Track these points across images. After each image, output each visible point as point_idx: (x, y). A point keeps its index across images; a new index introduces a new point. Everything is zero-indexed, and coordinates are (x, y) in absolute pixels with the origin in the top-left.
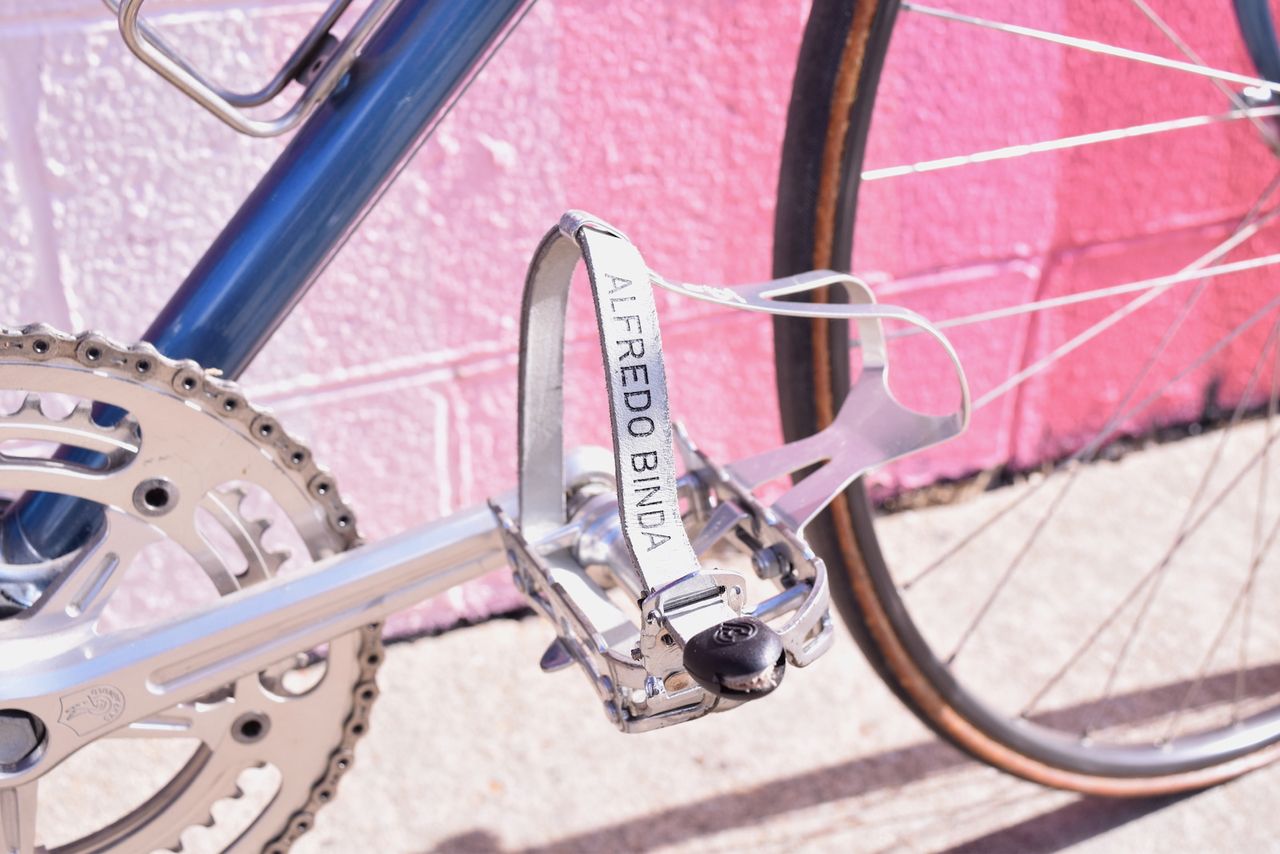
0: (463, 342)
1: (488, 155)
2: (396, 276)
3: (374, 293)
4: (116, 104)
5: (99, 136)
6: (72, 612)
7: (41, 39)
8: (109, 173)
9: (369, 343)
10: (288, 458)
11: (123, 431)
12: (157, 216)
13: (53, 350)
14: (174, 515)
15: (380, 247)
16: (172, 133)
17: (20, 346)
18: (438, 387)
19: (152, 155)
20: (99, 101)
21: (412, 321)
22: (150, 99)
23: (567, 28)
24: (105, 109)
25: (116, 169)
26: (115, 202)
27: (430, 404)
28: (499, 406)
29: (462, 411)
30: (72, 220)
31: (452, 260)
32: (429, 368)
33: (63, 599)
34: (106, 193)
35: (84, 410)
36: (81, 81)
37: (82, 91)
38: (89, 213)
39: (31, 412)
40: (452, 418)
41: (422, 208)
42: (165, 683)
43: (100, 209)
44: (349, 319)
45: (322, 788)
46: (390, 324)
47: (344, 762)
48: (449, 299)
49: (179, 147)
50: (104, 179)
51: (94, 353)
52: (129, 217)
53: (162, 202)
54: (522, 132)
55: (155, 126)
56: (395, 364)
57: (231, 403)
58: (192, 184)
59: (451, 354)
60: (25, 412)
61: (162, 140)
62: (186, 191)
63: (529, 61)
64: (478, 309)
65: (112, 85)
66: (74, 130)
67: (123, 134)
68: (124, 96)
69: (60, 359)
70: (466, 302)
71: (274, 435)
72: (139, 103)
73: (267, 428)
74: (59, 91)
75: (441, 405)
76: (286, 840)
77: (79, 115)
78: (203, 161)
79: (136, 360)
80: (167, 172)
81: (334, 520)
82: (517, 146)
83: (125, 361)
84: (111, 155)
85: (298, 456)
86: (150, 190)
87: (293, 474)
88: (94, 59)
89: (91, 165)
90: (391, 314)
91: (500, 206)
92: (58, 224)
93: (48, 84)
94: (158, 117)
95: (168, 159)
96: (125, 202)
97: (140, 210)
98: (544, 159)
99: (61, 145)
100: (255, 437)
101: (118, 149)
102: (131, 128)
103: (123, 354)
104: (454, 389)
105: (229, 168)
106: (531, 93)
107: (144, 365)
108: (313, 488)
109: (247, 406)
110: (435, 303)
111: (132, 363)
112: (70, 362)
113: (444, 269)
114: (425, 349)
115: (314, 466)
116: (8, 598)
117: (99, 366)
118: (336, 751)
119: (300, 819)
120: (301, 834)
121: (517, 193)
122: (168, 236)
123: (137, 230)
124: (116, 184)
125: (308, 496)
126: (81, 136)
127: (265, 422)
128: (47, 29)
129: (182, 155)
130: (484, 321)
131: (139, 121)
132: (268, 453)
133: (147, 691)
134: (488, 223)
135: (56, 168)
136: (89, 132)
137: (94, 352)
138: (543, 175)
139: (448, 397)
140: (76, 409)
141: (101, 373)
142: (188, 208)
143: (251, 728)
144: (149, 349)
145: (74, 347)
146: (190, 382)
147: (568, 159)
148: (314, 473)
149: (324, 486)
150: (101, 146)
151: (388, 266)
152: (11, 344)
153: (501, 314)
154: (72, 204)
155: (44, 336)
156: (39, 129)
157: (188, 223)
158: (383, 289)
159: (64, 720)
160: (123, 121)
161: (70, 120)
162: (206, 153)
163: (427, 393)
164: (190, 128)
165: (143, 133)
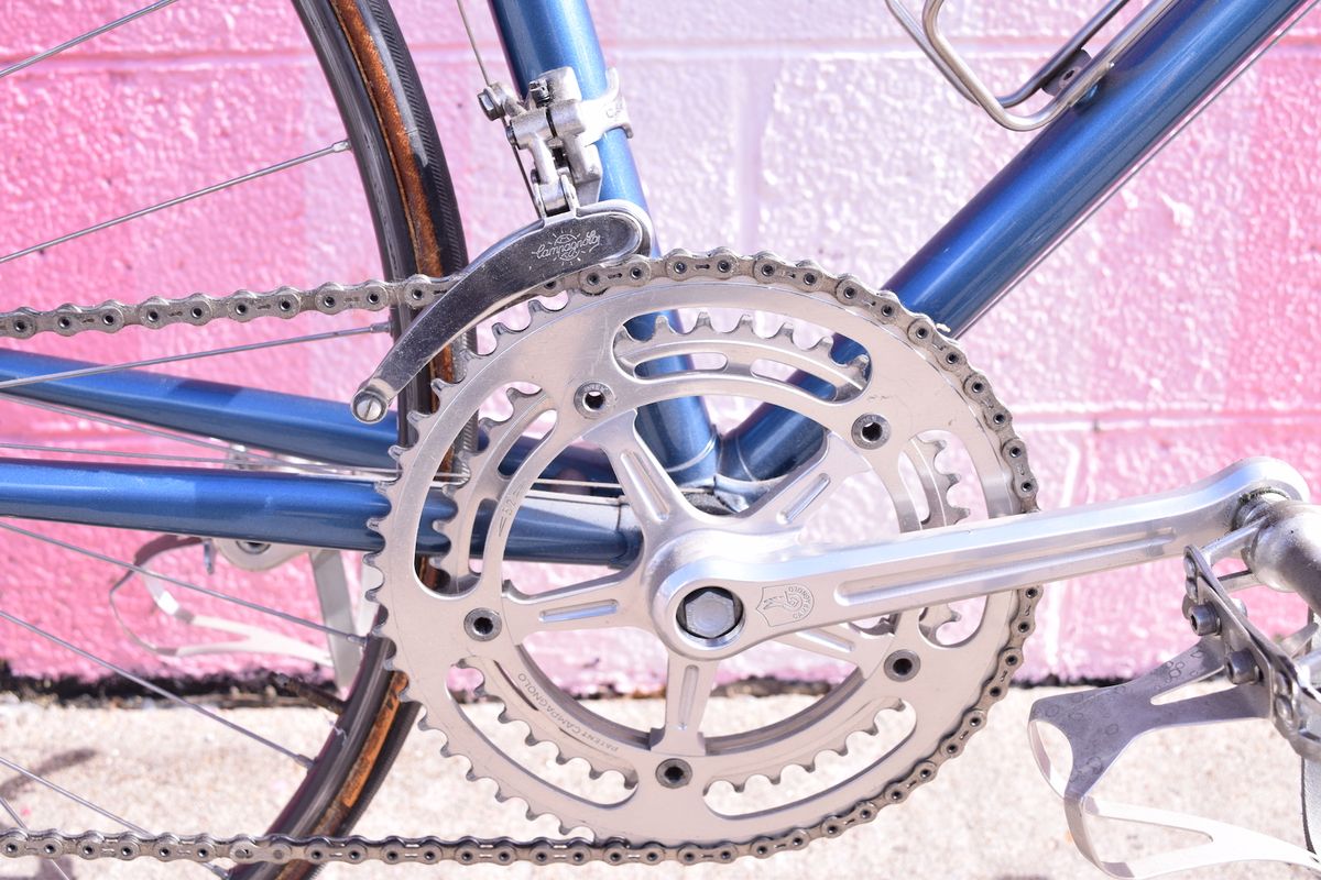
0: (1108, 398)
1: (1170, 215)
2: (1056, 322)
3: (1031, 335)
4: (834, 127)
5: (813, 154)
6: (781, 520)
7: (781, 61)
8: (815, 189)
9: (1016, 383)
10: (990, 417)
11: (853, 369)
12: (848, 232)
13: (819, 284)
14: (882, 451)
15: (1045, 291)
16: (876, 159)
17: (793, 276)
18: (1074, 436)
19: (854, 177)
20: (819, 123)
21: (1062, 368)
22: (863, 125)
23: (1268, 96)
24: (822, 131)
25: (821, 185)
26: (814, 214)
27: (1065, 453)
28: (1131, 468)
29: (1094, 465)
30: (774, 227)
31: (1111, 314)
32: (1070, 416)
33: (774, 509)
34: (808, 206)
35: (826, 344)
36: (807, 103)
37: (806, 111)
38: (790, 221)
39: (783, 338)
40: (1083, 469)
41: (1093, 257)
42: (850, 596)
43: (800, 220)
44: (1002, 357)
45: (950, 742)
46: (1040, 368)
47: (976, 720)
48: (1102, 351)
49: (879, 171)
50: (809, 194)
51: (849, 292)
52: (825, 230)
53: (855, 221)
54: (1205, 196)
55: (863, 150)
56: (1038, 408)
57: (953, 358)
58: (885, 207)
59: (1094, 407)
60: (779, 338)
61: (866, 163)
62: (878, 214)
63: (1224, 126)
64: (1128, 366)
65: (832, 109)
66: (792, 146)
67: (834, 154)
68: (841, 120)
69: (822, 294)
70: (1119, 358)
71: (983, 394)
72: (853, 127)
73: (978, 386)
74: (787, 110)
75: (1075, 455)
76: (907, 783)
77: (799, 134)
78: (898, 186)
79: (884, 304)
80: (866, 193)
81: (1018, 484)
82: (1198, 210)
83: (874, 304)
84: (819, 172)
85: (999, 418)
86: (846, 206)
87: (991, 433)
88: (821, 84)
89: (801, 180)
90: (1043, 359)
91: (1170, 266)
92: (762, 229)
93: (779, 104)
94: (867, 143)
95: (867, 181)
96: (823, 216)
97: (834, 225)
98: (1223, 225)
99: (779, 158)
100: (966, 394)
101: (826, 168)
102: (841, 149)
103: (873, 297)
104: (1090, 442)
105: (919, 196)
106: (1222, 157)
107: (888, 310)
108: (1006, 451)
109: (966, 363)
110: (1086, 353)
111: (879, 307)
112: (829, 297)
113: (1102, 321)
114: (1070, 398)
115: (1012, 431)
116: (723, 503)
117: (852, 305)
118: (971, 709)
119: (924, 766)
120: (923, 781)
121: (1189, 255)
122: (855, 252)
123: (828, 244)
124: (819, 198)
125: (1000, 458)
126: (798, 153)
127: (979, 381)
128: (788, 54)
129: (881, 180)
130: (1134, 377)
131: (849, 143)
132: (973, 410)
133: (834, 600)
134: (1155, 282)
135: (770, 177)
136: (805, 150)
137: (851, 292)
138: (1218, 240)
139: (1083, 449)
140: (820, 343)
141: (852, 311)
142: (876, 229)
143: (903, 666)
144: (893, 297)
145: (835, 284)
146: (922, 332)
147: (1249, 227)
148: (1010, 437)
149: (1016, 451)
150: (812, 163)
151: (1049, 311)
152: (787, 273)
153: (1150, 375)
154: (777, 213)
155: (814, 270)
156: (764, 141)
157: (874, 243)
158: (1040, 331)
159: (761, 608)
160: (836, 142)
161: (791, 137)
162: (903, 180)
163: (1062, 441)
164: (893, 155)
165: (850, 155)
